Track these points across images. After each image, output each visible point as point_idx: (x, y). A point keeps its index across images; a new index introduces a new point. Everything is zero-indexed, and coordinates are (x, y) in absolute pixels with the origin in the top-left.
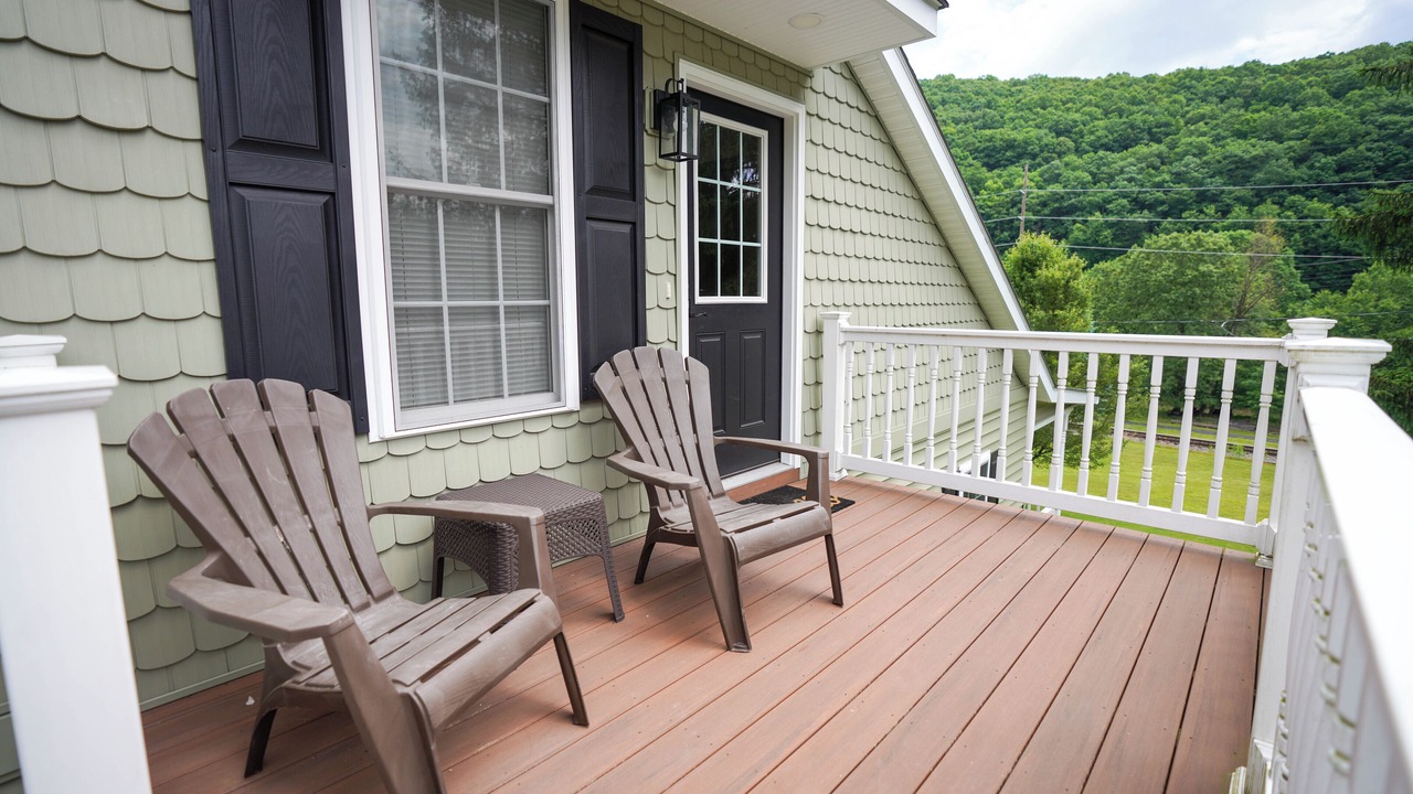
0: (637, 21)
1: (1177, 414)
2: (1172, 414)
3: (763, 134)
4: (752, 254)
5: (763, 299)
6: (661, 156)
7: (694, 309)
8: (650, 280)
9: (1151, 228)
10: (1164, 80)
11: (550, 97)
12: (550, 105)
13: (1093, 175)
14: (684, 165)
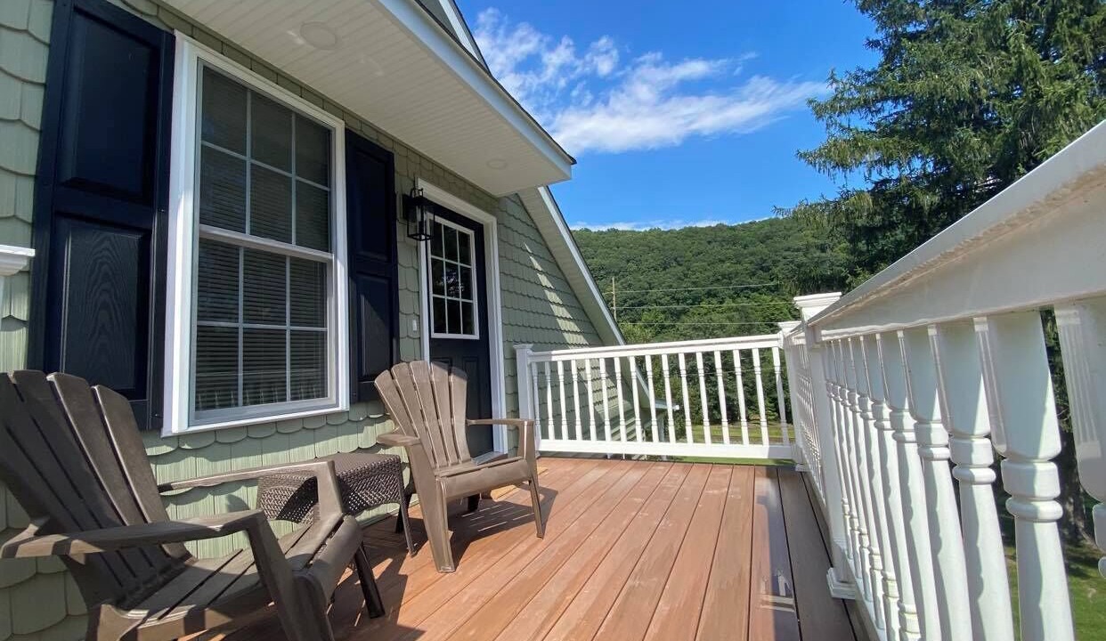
0: (390, 150)
1: (701, 422)
2: (715, 421)
3: (470, 233)
4: (468, 307)
5: (476, 336)
6: (409, 236)
7: (432, 340)
8: (402, 318)
9: (684, 312)
10: (679, 233)
11: (330, 187)
12: (330, 192)
13: (650, 284)
14: (423, 243)
